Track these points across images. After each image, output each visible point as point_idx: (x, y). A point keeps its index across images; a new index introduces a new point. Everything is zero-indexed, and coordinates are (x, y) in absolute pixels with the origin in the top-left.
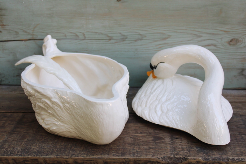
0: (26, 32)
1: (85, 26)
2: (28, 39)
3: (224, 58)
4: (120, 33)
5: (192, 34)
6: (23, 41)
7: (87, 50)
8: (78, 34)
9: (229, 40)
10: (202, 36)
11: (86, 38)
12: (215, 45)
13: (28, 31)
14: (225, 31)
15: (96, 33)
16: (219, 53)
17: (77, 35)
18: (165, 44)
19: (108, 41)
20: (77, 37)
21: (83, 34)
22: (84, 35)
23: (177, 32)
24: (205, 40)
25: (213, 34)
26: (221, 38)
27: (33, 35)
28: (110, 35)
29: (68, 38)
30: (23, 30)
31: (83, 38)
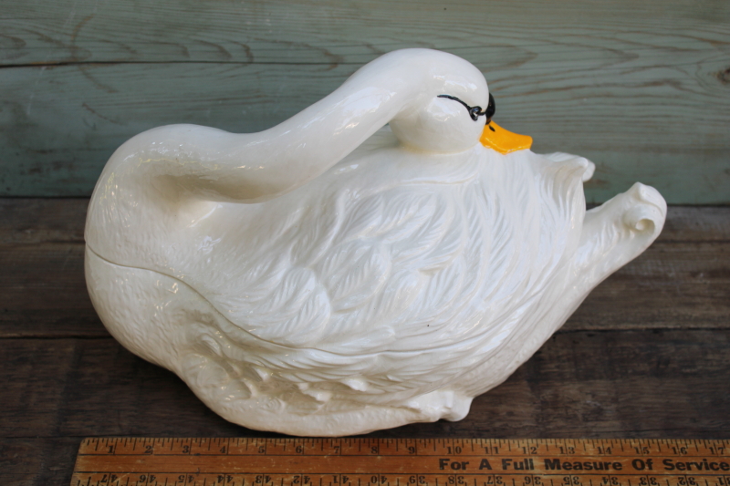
0: (49, 40)
1: (249, 23)
2: (58, 60)
3: (702, 120)
4: (369, 46)
5: (604, 49)
6: (44, 68)
7: (259, 96)
8: (227, 47)
9: (724, 69)
10: (636, 57)
11: (255, 60)
12: (676, 84)
13: (57, 37)
14: (713, 42)
15: (290, 43)
16: (686, 105)
17: (222, 51)
18: (516, 77)
19: (328, 70)
20: (223, 56)
21: (244, 46)
22: (247, 50)
23: (556, 43)
24: (644, 68)
25: (675, 50)
26: (698, 63)
27: (73, 48)
28: (334, 51)
29: (192, 58)
30: (37, 33)
31: (245, 60)
